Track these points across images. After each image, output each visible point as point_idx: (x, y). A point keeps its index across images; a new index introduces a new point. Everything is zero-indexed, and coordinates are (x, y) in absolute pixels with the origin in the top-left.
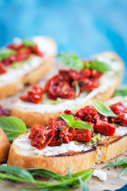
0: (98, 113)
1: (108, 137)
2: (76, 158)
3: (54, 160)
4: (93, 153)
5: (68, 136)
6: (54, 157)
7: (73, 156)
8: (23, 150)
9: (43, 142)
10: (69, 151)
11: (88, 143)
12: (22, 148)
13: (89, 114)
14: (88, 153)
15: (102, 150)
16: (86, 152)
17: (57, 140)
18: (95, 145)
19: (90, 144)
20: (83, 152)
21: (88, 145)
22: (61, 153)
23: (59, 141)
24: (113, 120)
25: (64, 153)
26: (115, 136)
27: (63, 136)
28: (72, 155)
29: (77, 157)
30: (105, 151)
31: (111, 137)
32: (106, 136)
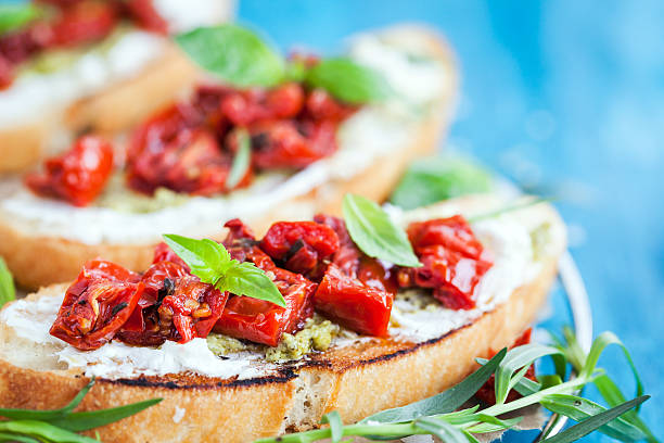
0: (355, 246)
1: (366, 340)
2: (199, 400)
3: (112, 395)
4: (272, 389)
5: (190, 315)
6: (110, 386)
7: (187, 392)
8: (23, 343)
9: (87, 325)
10: (184, 370)
11: (271, 350)
12: (21, 334)
13: (306, 246)
14: (253, 388)
15: (321, 383)
16: (248, 383)
17: (150, 324)
18: (296, 362)
19: (279, 357)
20: (235, 383)
21: (272, 358)
22: (148, 373)
23: (156, 329)
24: (404, 278)
25: (162, 374)
26: (396, 340)
27: (170, 312)
28: (186, 388)
29: (202, 399)
30: (330, 392)
31: (378, 341)
32: (360, 333)
